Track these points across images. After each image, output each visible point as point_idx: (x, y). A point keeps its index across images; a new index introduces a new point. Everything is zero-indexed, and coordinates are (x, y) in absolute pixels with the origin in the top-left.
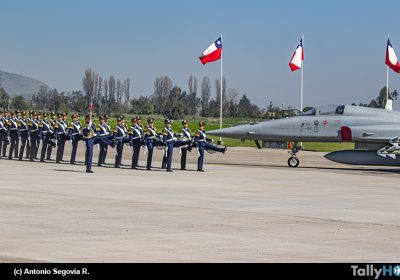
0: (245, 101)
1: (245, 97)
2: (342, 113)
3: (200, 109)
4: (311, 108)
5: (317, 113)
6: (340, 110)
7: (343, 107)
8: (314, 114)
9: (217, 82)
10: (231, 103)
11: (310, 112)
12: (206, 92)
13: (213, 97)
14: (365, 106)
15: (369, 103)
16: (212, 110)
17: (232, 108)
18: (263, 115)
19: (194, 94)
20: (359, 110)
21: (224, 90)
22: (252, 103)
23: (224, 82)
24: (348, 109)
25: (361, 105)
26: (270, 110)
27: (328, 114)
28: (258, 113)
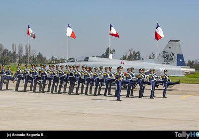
0: (40, 56)
1: (40, 53)
2: (88, 60)
3: (18, 60)
4: (72, 58)
5: (75, 61)
6: (87, 59)
7: (88, 58)
8: (74, 61)
9: (26, 46)
10: (33, 56)
11: (72, 60)
12: (21, 51)
13: (24, 54)
14: (99, 57)
15: (101, 56)
16: (23, 60)
17: (34, 59)
18: (49, 62)
19: (15, 52)
20: (96, 59)
21: (29, 50)
22: (43, 56)
23: (30, 46)
24: (91, 58)
25: (97, 56)
26: (52, 60)
27: (81, 61)
28: (47, 61)
